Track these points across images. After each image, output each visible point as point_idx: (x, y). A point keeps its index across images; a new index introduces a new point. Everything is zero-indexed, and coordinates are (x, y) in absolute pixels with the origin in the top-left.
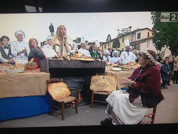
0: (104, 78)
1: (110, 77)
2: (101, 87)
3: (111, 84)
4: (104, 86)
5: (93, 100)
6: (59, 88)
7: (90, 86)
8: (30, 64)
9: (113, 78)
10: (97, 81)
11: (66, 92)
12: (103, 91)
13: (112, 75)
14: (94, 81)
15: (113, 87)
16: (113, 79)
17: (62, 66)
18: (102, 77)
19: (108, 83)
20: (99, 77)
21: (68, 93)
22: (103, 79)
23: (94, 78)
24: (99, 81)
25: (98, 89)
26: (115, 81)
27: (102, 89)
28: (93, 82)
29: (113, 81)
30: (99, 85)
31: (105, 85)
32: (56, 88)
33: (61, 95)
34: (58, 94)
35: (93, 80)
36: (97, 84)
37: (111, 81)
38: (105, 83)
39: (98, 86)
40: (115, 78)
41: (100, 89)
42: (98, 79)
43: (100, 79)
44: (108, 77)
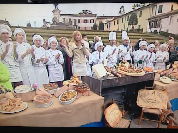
0: (154, 94)
1: (161, 92)
2: (150, 103)
3: (162, 100)
4: (155, 102)
5: (142, 118)
6: (112, 112)
7: (137, 101)
8: (82, 87)
9: (165, 93)
10: (145, 96)
11: (119, 115)
12: (153, 108)
13: (164, 90)
14: (142, 95)
15: (163, 104)
16: (165, 95)
17: (114, 85)
18: (151, 91)
19: (158, 99)
20: (149, 92)
21: (120, 115)
22: (153, 94)
23: (141, 92)
24: (149, 96)
25: (147, 105)
26: (167, 97)
27: (151, 105)
28: (141, 97)
29: (164, 97)
30: (148, 101)
31: (155, 101)
32: (110, 112)
33: (116, 120)
34: (114, 120)
35: (140, 95)
36: (146, 99)
37: (162, 97)
38: (155, 99)
39: (146, 102)
40: (167, 94)
41: (149, 105)
42: (146, 94)
43: (150, 94)
44: (159, 92)
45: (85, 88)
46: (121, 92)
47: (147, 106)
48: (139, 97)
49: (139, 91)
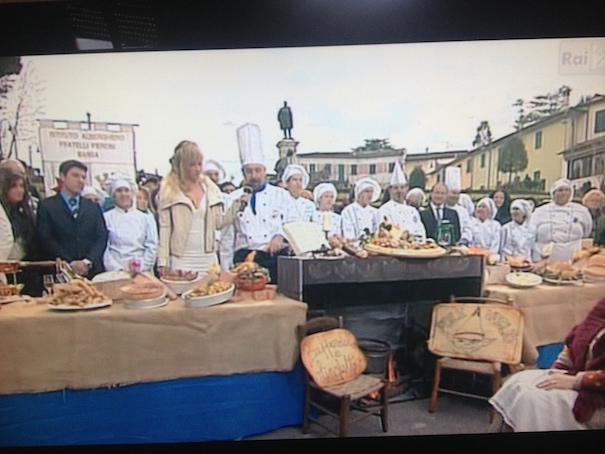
0: (479, 315)
1: (497, 310)
2: (467, 342)
3: (502, 334)
4: (479, 341)
5: (440, 387)
6: (331, 349)
7: (428, 338)
8: (251, 276)
9: (510, 313)
10: (452, 322)
11: (353, 362)
12: (476, 357)
13: (507, 304)
14: (442, 321)
15: (508, 345)
16: (511, 317)
17: (343, 277)
18: (470, 308)
19: (492, 331)
20: (462, 309)
21: (357, 362)
22: (473, 315)
23: (442, 312)
24: (461, 322)
25: (457, 350)
26: (519, 324)
27: (469, 351)
28: (439, 326)
29: (509, 324)
30: (459, 336)
31: (480, 338)
32: (323, 348)
33: (337, 372)
34: (330, 370)
35: (439, 319)
36: (454, 332)
37: (504, 325)
38: (479, 332)
39: (456, 341)
40: (518, 314)
41: (464, 349)
42: (456, 316)
43: (466, 316)
44: (494, 310)
45: (258, 277)
46: (389, 317)
47: (457, 353)
48: (436, 325)
49: (436, 307)
